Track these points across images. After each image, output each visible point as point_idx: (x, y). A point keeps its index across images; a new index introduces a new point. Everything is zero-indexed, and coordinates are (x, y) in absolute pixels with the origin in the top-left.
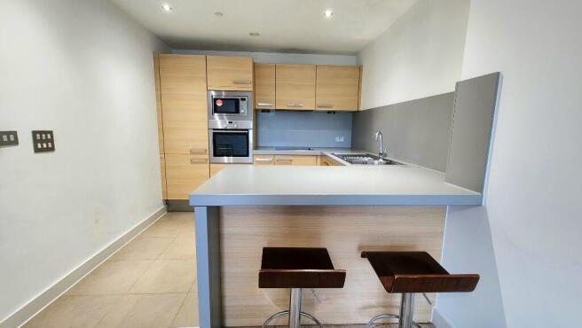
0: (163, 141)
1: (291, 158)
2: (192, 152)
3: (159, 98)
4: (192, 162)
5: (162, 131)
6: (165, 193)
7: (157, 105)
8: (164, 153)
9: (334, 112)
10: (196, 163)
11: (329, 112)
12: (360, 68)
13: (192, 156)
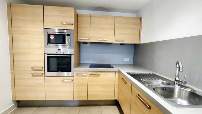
0: (13, 61)
1: (99, 73)
2: (33, 69)
3: (11, 33)
4: (33, 75)
5: (12, 54)
6: (14, 96)
7: (9, 37)
8: (13, 69)
9: (124, 44)
10: (35, 76)
11: (121, 44)
12: (141, 19)
13: (33, 72)
